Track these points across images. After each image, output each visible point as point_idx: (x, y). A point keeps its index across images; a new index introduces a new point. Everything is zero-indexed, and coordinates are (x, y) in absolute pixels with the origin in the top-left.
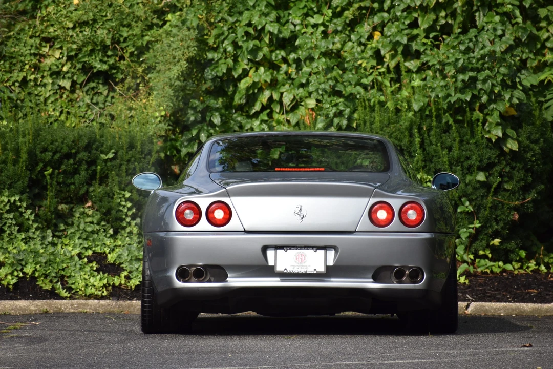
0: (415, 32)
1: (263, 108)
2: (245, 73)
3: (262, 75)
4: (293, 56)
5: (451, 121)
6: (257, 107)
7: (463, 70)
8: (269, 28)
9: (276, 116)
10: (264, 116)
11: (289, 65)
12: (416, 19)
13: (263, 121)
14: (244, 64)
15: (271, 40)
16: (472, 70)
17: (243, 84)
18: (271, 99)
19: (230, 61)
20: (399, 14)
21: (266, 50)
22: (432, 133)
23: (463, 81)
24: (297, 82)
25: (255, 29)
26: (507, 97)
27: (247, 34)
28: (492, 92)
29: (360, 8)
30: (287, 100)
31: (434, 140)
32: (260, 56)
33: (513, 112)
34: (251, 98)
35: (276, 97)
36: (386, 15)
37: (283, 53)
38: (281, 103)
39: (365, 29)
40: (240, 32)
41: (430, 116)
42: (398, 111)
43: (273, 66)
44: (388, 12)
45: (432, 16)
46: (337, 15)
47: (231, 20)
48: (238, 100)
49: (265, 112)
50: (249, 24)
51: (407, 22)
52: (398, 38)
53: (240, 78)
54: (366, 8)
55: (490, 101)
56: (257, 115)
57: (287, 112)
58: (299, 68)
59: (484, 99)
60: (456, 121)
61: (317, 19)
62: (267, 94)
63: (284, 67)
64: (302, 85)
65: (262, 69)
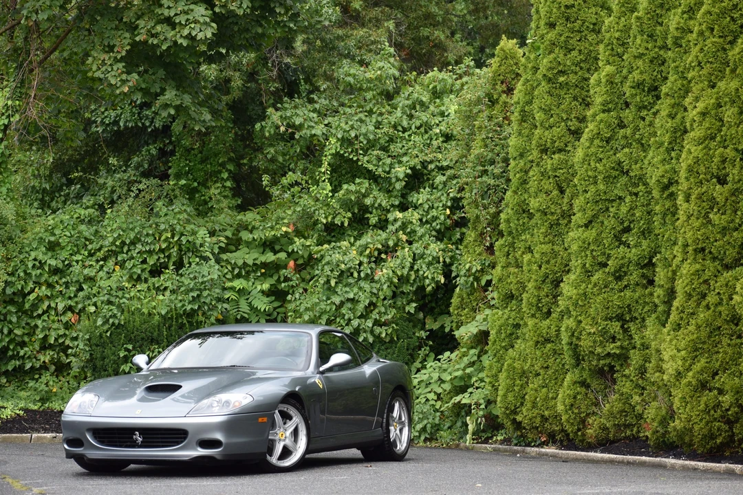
0: (145, 266)
1: (44, 313)
2: (32, 291)
3: (44, 291)
4: (64, 280)
5: (185, 321)
6: (40, 312)
7: (192, 290)
8: (49, 262)
9: (52, 318)
10: (45, 317)
11: (61, 285)
12: (146, 259)
13: (44, 321)
14: (31, 285)
15: (49, 269)
16: (197, 290)
17: (32, 297)
18: (49, 307)
19: (22, 282)
20: (135, 255)
21: (46, 275)
22: (173, 328)
23: (193, 297)
24: (67, 295)
25: (40, 262)
26: (220, 307)
27: (34, 265)
28: (211, 304)
29: (108, 251)
30: (61, 307)
31: (173, 334)
32: (43, 279)
33: (220, 317)
34: (35, 306)
35: (53, 305)
36: (125, 255)
37: (56, 278)
38: (56, 309)
39: (111, 263)
40: (30, 265)
41: (171, 318)
42: (150, 314)
43: (50, 286)
44: (127, 253)
45: (157, 257)
46: (91, 255)
47: (22, 257)
48: (27, 306)
49: (46, 315)
50: (35, 259)
51: (140, 260)
52: (135, 270)
53: (29, 293)
54: (112, 251)
55: (210, 309)
56: (39, 316)
57: (61, 315)
58: (67, 287)
59: (206, 308)
60: (188, 322)
61: (79, 257)
62: (46, 303)
63: (58, 288)
64: (70, 298)
65: (44, 288)
